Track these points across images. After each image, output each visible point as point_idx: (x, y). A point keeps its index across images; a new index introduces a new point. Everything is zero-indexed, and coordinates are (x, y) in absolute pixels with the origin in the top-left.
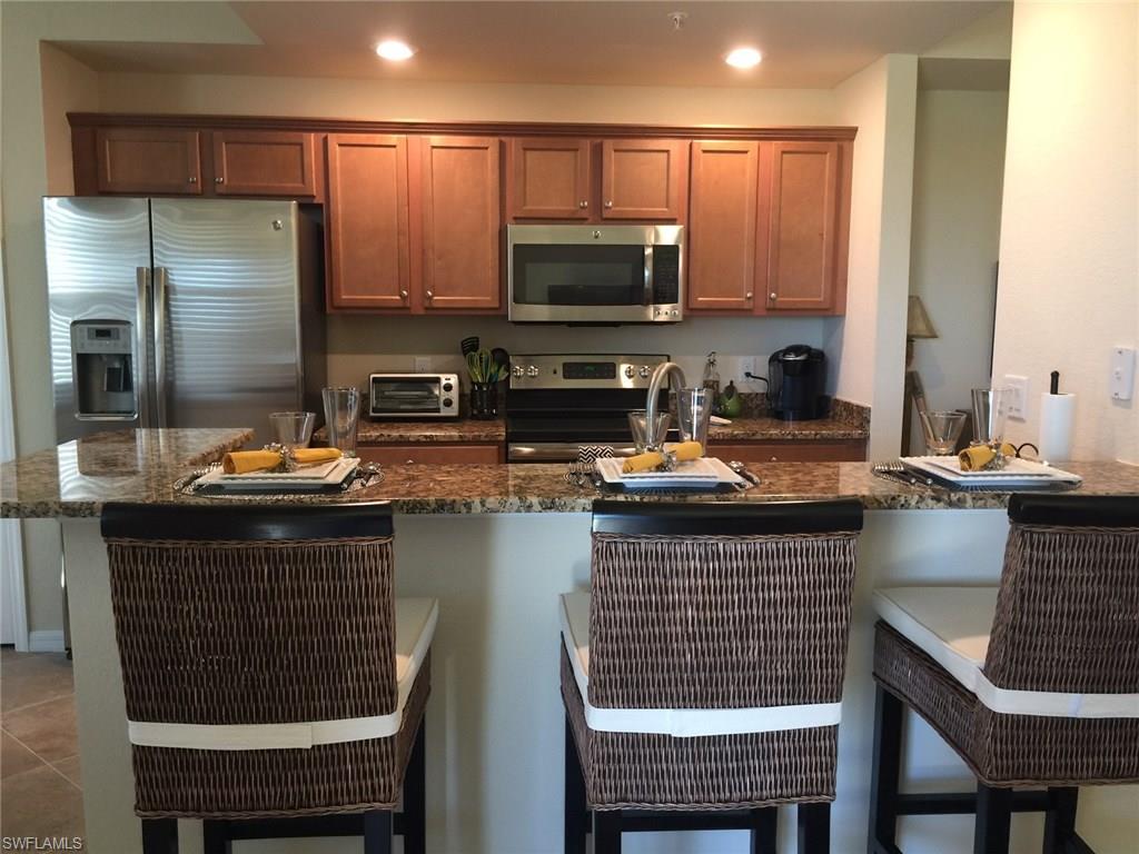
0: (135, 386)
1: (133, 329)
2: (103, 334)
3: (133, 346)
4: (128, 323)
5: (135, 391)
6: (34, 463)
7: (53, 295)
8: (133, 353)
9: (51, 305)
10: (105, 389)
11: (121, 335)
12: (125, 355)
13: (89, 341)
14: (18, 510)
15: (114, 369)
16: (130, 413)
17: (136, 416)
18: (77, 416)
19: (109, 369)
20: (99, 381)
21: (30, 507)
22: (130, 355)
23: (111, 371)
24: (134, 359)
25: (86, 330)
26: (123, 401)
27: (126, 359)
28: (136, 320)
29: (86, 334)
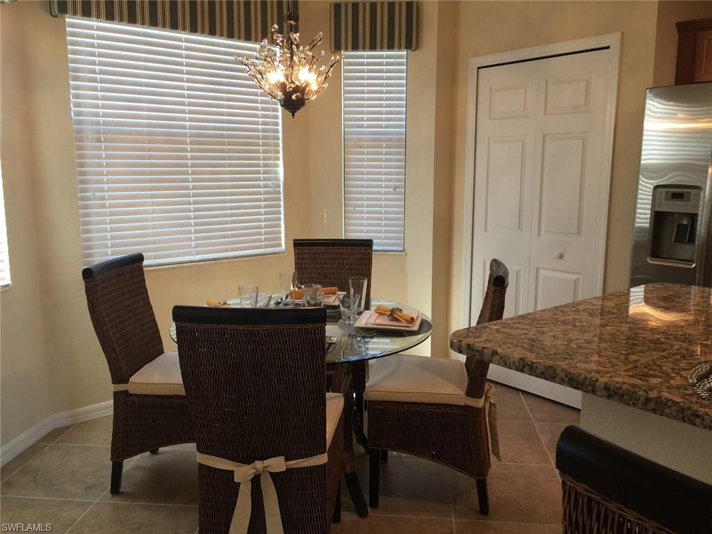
0: (697, 238)
1: (702, 193)
2: (677, 196)
3: (700, 208)
4: (700, 187)
5: (697, 243)
6: (577, 311)
7: (643, 165)
8: (700, 213)
9: (641, 171)
10: (673, 240)
11: (692, 198)
12: (694, 214)
13: (666, 202)
14: (532, 368)
15: (683, 224)
16: (690, 261)
17: (694, 266)
18: (648, 260)
19: (679, 225)
20: (670, 234)
21: (541, 368)
22: (697, 214)
23: (680, 226)
24: (699, 218)
25: (664, 193)
26: (686, 251)
27: (693, 217)
28: (706, 187)
29: (664, 196)
